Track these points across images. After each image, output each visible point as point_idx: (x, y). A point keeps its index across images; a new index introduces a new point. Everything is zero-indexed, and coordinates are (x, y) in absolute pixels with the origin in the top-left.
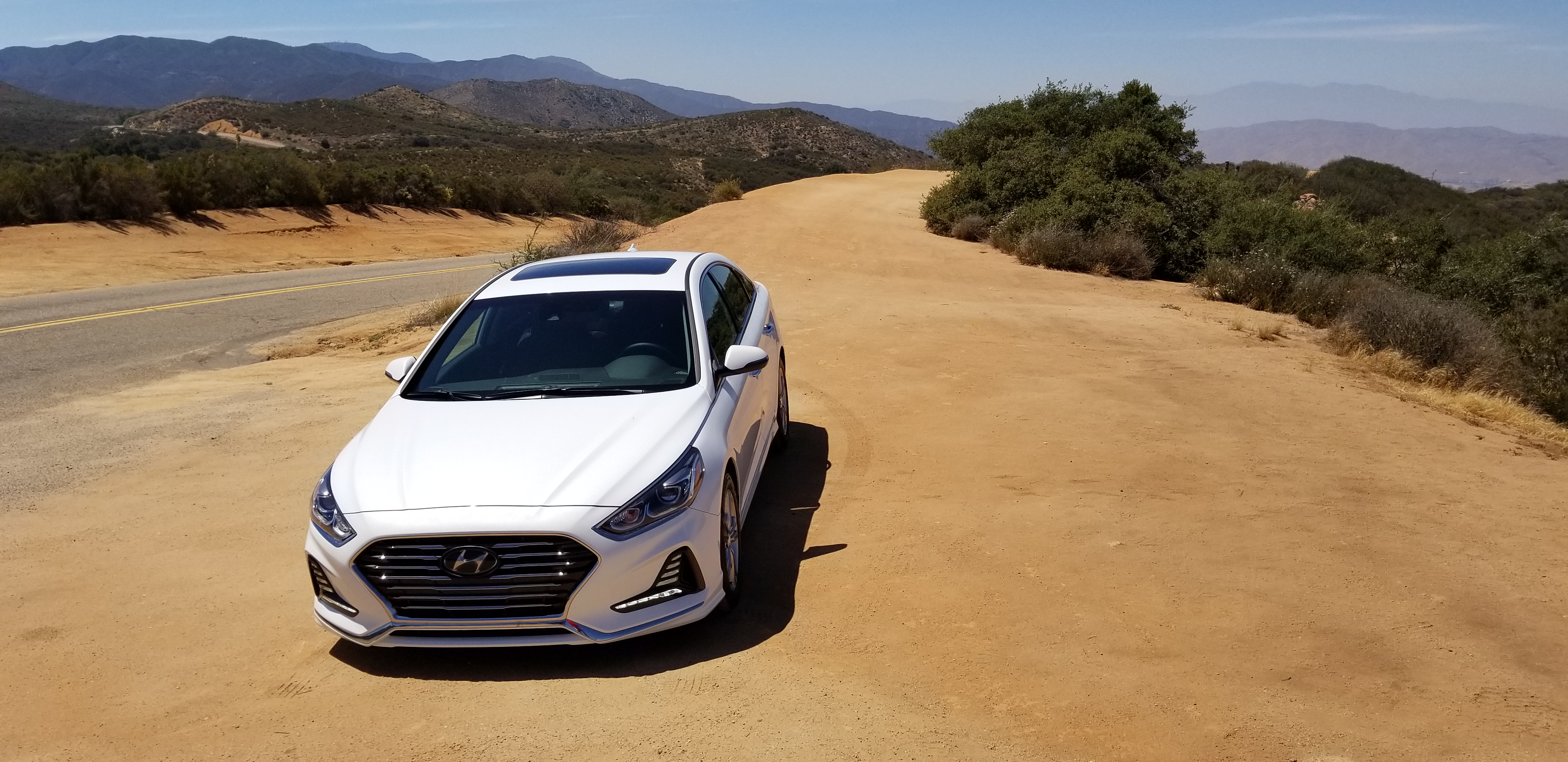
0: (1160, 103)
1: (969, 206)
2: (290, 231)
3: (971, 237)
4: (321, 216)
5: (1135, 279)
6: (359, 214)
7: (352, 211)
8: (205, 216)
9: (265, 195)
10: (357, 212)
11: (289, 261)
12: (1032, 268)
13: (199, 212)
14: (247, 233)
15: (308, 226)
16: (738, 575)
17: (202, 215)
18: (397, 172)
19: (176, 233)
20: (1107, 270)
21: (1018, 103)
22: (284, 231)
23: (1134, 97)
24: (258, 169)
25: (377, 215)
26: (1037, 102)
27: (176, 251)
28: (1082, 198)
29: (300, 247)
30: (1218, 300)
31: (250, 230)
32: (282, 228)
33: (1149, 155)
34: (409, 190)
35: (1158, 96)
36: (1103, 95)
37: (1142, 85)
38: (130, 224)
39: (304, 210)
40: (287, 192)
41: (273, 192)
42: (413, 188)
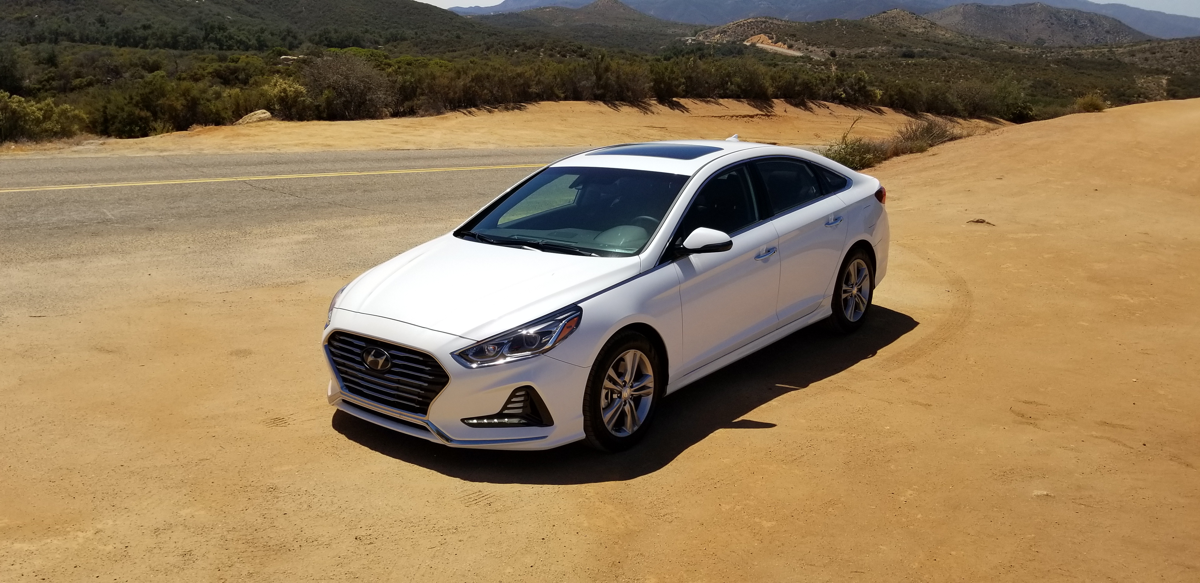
2: (737, 117)
4: (766, 107)
6: (797, 107)
7: (792, 104)
8: (678, 102)
9: (727, 89)
10: (796, 105)
13: (674, 99)
14: (703, 116)
15: (752, 114)
17: (676, 101)
18: (837, 76)
19: (653, 113)
22: (732, 117)
24: (725, 69)
25: (812, 109)
29: (740, 129)
31: (706, 114)
32: (731, 115)
34: (844, 91)
38: (624, 105)
39: (754, 102)
40: (743, 87)
41: (733, 87)
42: (848, 89)
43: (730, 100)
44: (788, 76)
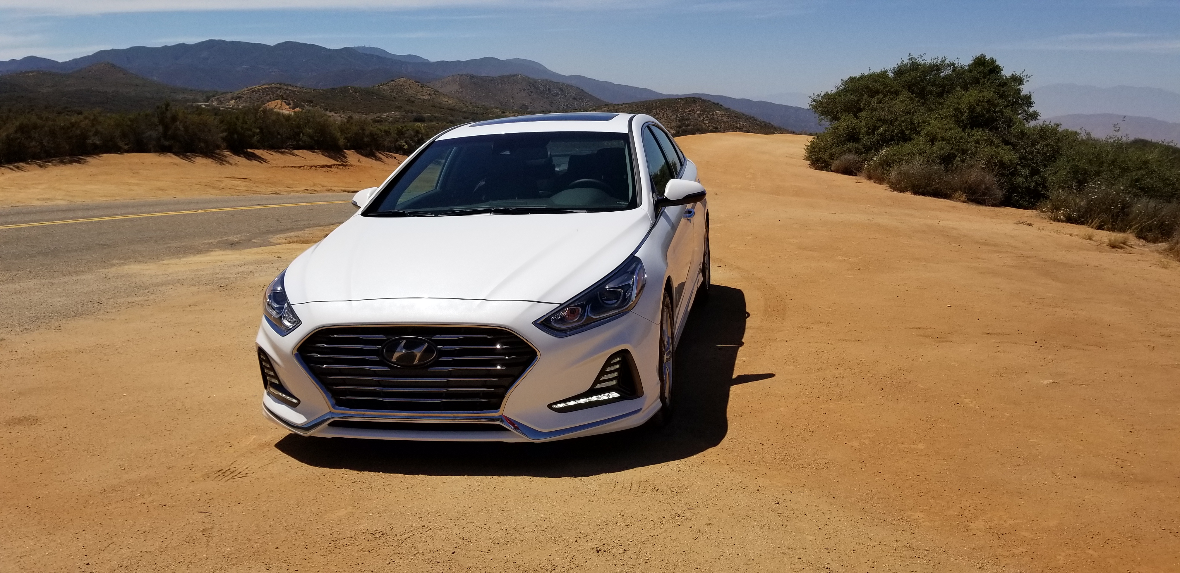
0: (1003, 73)
1: (846, 147)
2: (316, 167)
3: (848, 171)
4: (339, 157)
5: (989, 206)
6: (368, 157)
7: (363, 155)
8: (254, 153)
9: (300, 140)
10: (367, 156)
11: (313, 188)
12: (901, 194)
13: (249, 150)
14: (284, 167)
15: (329, 164)
16: (671, 393)
17: (251, 153)
18: (398, 128)
19: (230, 164)
20: (964, 197)
21: (884, 74)
22: (311, 167)
23: (981, 68)
24: (295, 121)
25: (382, 159)
26: (900, 72)
27: (230, 176)
28: (943, 139)
29: (322, 178)
30: (1062, 221)
31: (286, 165)
32: (310, 165)
33: (997, 109)
34: (406, 142)
35: (1002, 67)
36: (956, 66)
37: (988, 58)
38: (197, 156)
39: (328, 153)
40: (316, 138)
41: (305, 138)
42: (409, 140)
43: (305, 151)
44: (355, 128)
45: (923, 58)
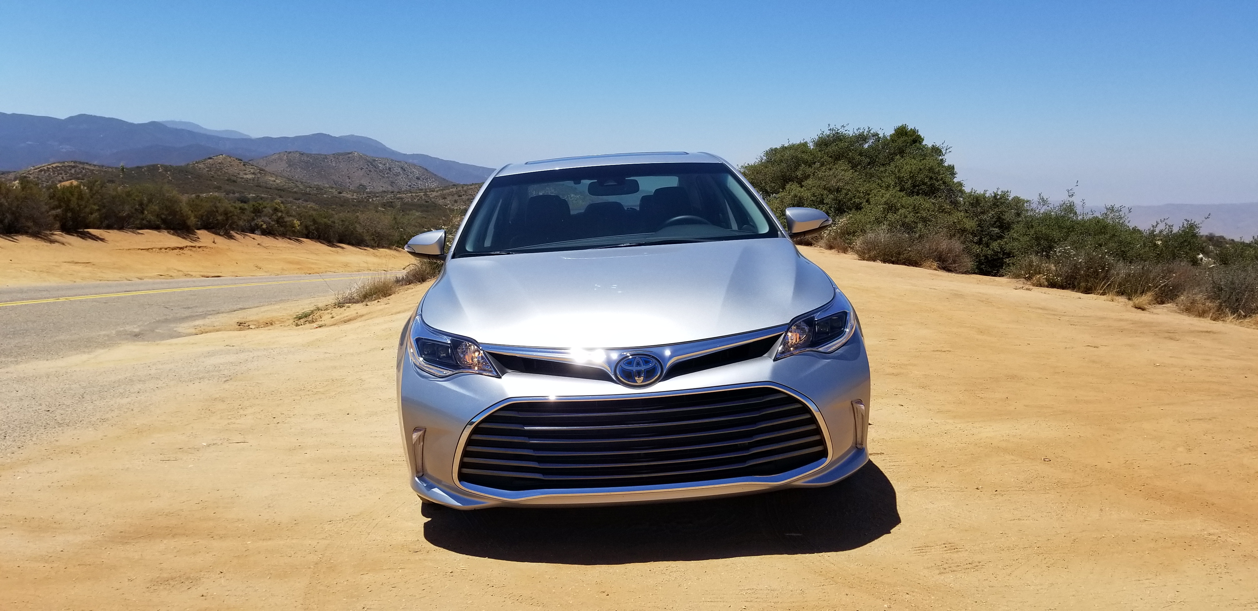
0: (924, 143)
2: (166, 249)
4: (190, 238)
5: (960, 274)
6: (222, 237)
7: (217, 235)
8: (90, 233)
9: (145, 218)
10: (220, 235)
11: (168, 273)
12: (874, 263)
13: (86, 230)
14: (129, 250)
15: (180, 246)
18: (254, 206)
20: (938, 265)
21: (806, 144)
22: (161, 249)
23: (903, 138)
24: (137, 196)
25: (239, 240)
26: (823, 143)
27: (68, 261)
29: (176, 262)
31: (131, 247)
32: (160, 247)
34: (264, 221)
35: (923, 137)
36: (879, 136)
37: (910, 128)
38: (21, 236)
39: (178, 233)
40: (163, 216)
41: (150, 217)
42: (267, 219)
43: (151, 231)
44: (206, 206)
45: (846, 129)
